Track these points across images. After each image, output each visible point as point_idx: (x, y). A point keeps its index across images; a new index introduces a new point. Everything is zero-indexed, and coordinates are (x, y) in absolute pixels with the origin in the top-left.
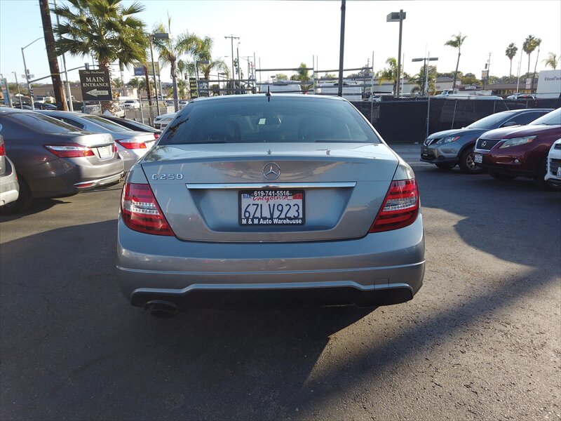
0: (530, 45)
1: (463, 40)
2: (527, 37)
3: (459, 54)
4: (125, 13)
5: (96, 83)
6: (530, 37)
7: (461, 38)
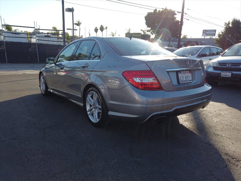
0: (102, 29)
1: (81, 23)
2: (101, 25)
3: (80, 29)
6: (102, 25)
7: (80, 23)
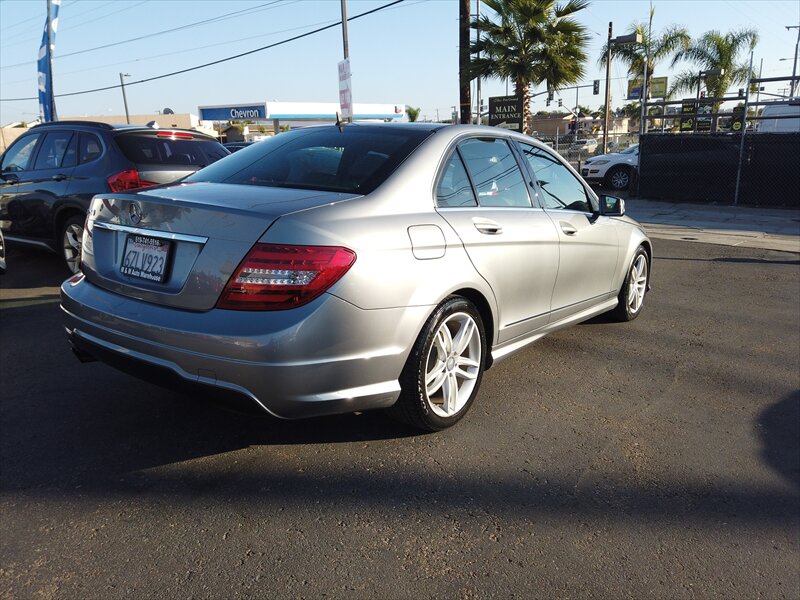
4: (559, 14)
5: (506, 114)
